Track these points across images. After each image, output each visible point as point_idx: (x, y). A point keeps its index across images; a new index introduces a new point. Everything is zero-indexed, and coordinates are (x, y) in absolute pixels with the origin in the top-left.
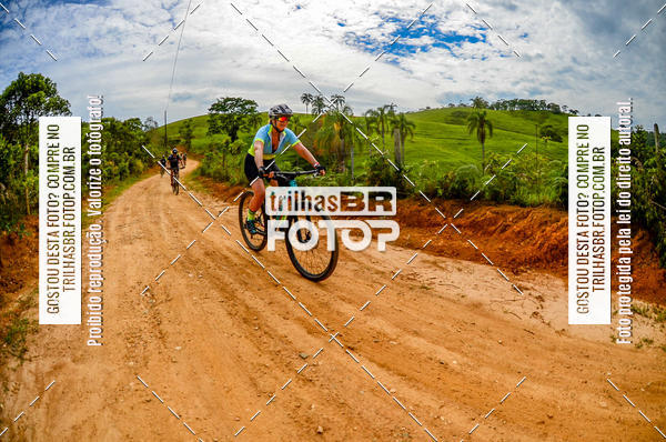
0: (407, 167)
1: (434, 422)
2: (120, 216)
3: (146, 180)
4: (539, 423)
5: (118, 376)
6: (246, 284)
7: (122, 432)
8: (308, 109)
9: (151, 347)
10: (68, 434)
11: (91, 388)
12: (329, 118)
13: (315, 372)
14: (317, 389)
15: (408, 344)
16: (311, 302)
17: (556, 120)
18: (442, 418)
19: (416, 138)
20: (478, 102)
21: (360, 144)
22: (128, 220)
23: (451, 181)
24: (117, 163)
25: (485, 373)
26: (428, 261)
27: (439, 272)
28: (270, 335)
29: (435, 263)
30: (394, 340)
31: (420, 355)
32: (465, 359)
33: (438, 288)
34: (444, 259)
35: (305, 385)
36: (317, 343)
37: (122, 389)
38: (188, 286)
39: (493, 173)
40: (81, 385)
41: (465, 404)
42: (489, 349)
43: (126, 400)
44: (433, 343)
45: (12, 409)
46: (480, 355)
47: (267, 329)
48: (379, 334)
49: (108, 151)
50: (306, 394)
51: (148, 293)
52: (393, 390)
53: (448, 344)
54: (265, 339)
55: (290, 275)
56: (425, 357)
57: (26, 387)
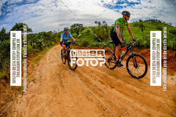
0: (124, 39)
2: (49, 56)
3: (56, 46)
4: (157, 107)
5: (51, 97)
6: (85, 72)
7: (51, 111)
8: (97, 25)
9: (60, 89)
10: (36, 113)
11: (43, 101)
12: (103, 27)
13: (104, 94)
14: (104, 98)
15: (127, 86)
17: (160, 25)
18: (135, 105)
19: (126, 31)
20: (140, 21)
22: (51, 57)
24: (47, 43)
25: (146, 94)
26: (131, 64)
30: (123, 85)
31: (129, 89)
32: (141, 90)
35: (101, 97)
36: (104, 86)
37: (52, 100)
38: (69, 73)
39: (146, 40)
40: (40, 100)
41: (140, 102)
42: (147, 87)
43: (53, 103)
44: (133, 86)
45: (19, 108)
46: (145, 89)
47: (91, 83)
48: (120, 83)
49: (44, 40)
50: (101, 100)
51: (59, 76)
52: (123, 98)
53: (136, 86)
54: (90, 86)
55: (96, 69)
56: (131, 89)
57: (24, 102)
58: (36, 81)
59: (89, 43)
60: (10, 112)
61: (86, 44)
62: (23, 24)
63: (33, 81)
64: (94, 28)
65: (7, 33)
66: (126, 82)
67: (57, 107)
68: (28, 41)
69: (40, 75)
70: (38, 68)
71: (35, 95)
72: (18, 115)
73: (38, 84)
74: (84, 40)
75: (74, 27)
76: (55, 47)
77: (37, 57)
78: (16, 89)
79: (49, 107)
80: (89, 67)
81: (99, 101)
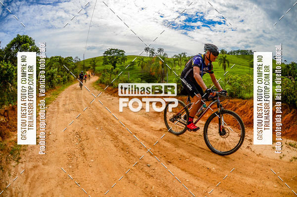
2: (64, 100)
4: (248, 194)
6: (122, 133)
9: (79, 160)
11: (51, 177)
13: (154, 172)
14: (155, 179)
15: (194, 160)
16: (151, 141)
20: (223, 52)
22: (68, 102)
24: (62, 76)
25: (226, 173)
28: (134, 156)
30: (188, 158)
31: (199, 165)
32: (218, 167)
36: (154, 159)
37: (66, 177)
38: (96, 133)
39: (230, 84)
40: (46, 175)
43: (68, 182)
44: (205, 160)
45: (13, 183)
46: (225, 166)
47: (132, 153)
48: (181, 156)
49: (58, 71)
50: (150, 182)
51: (78, 136)
52: (187, 180)
53: (211, 161)
54: (131, 157)
55: (141, 129)
56: (201, 166)
57: (20, 175)
64: (141, 59)
65: (1, 48)
66: (192, 154)
67: (75, 189)
71: (39, 165)
74: (124, 77)
75: (110, 54)
76: (74, 85)
78: (8, 152)
79: (62, 187)
80: (129, 126)
81: (146, 184)
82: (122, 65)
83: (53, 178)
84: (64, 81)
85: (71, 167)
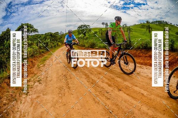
0: (132, 41)
1: (139, 110)
3: (63, 47)
4: (163, 111)
5: (56, 98)
6: (92, 73)
7: (56, 113)
8: (104, 26)
9: (66, 91)
10: (40, 114)
11: (48, 102)
14: (111, 101)
15: (134, 89)
16: (109, 78)
18: (141, 109)
19: (133, 33)
20: (148, 22)
21: (120, 35)
23: (144, 44)
24: (53, 44)
25: (153, 97)
26: (139, 66)
27: (142, 69)
28: (99, 87)
29: (140, 67)
30: (131, 88)
31: (137, 92)
32: (148, 93)
33: (142, 74)
34: (143, 66)
35: (108, 100)
36: (111, 89)
37: (57, 102)
40: (45, 101)
41: (147, 105)
42: (154, 90)
44: (140, 88)
45: (22, 108)
46: (152, 92)
48: (127, 86)
50: (108, 102)
51: (65, 77)
52: (130, 101)
53: (144, 89)
54: (97, 88)
55: (104, 71)
56: (138, 92)
57: (28, 102)
58: (41, 82)
59: (96, 44)
60: (13, 112)
61: (93, 45)
62: (29, 24)
63: (39, 81)
64: (101, 29)
66: (133, 85)
67: (62, 108)
68: (34, 42)
69: (46, 75)
70: (44, 69)
71: (40, 96)
72: (21, 115)
73: (44, 84)
74: (91, 41)
75: (81, 28)
76: (61, 48)
77: (43, 58)
78: (20, 90)
79: (54, 108)
80: (96, 69)
81: (105, 104)
82: (89, 34)
83: (49, 103)
84: (55, 46)
85: (60, 95)
